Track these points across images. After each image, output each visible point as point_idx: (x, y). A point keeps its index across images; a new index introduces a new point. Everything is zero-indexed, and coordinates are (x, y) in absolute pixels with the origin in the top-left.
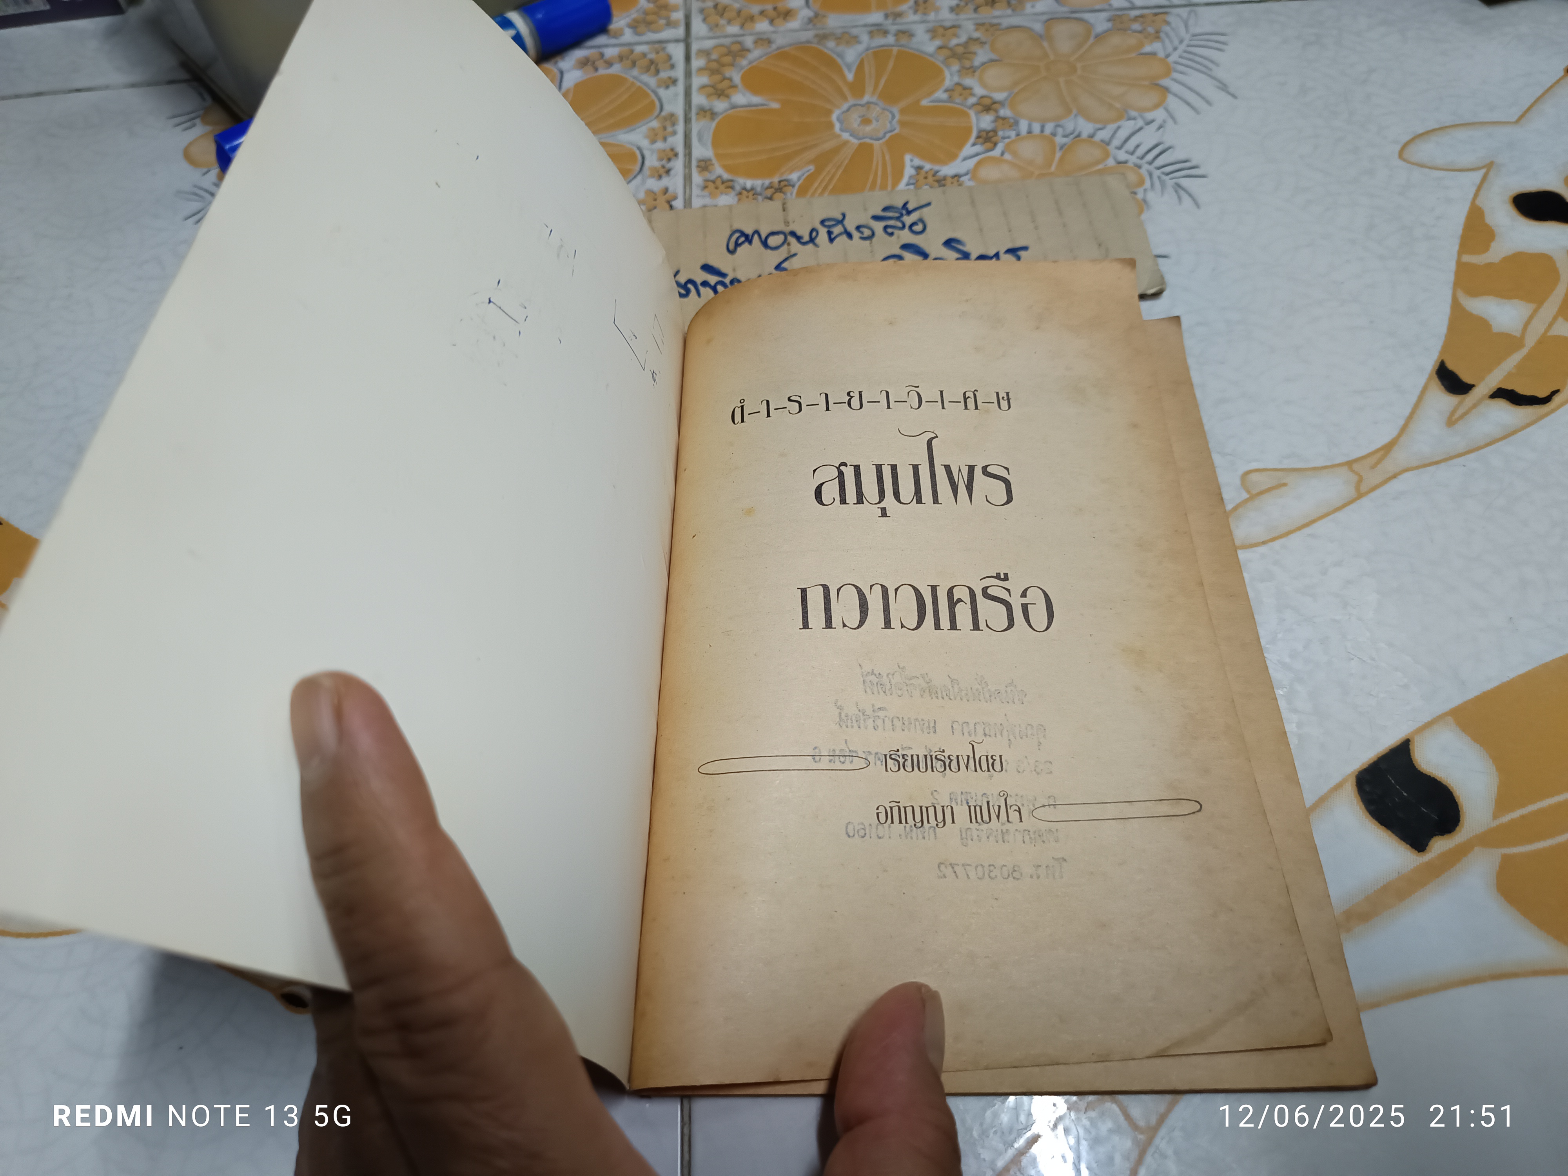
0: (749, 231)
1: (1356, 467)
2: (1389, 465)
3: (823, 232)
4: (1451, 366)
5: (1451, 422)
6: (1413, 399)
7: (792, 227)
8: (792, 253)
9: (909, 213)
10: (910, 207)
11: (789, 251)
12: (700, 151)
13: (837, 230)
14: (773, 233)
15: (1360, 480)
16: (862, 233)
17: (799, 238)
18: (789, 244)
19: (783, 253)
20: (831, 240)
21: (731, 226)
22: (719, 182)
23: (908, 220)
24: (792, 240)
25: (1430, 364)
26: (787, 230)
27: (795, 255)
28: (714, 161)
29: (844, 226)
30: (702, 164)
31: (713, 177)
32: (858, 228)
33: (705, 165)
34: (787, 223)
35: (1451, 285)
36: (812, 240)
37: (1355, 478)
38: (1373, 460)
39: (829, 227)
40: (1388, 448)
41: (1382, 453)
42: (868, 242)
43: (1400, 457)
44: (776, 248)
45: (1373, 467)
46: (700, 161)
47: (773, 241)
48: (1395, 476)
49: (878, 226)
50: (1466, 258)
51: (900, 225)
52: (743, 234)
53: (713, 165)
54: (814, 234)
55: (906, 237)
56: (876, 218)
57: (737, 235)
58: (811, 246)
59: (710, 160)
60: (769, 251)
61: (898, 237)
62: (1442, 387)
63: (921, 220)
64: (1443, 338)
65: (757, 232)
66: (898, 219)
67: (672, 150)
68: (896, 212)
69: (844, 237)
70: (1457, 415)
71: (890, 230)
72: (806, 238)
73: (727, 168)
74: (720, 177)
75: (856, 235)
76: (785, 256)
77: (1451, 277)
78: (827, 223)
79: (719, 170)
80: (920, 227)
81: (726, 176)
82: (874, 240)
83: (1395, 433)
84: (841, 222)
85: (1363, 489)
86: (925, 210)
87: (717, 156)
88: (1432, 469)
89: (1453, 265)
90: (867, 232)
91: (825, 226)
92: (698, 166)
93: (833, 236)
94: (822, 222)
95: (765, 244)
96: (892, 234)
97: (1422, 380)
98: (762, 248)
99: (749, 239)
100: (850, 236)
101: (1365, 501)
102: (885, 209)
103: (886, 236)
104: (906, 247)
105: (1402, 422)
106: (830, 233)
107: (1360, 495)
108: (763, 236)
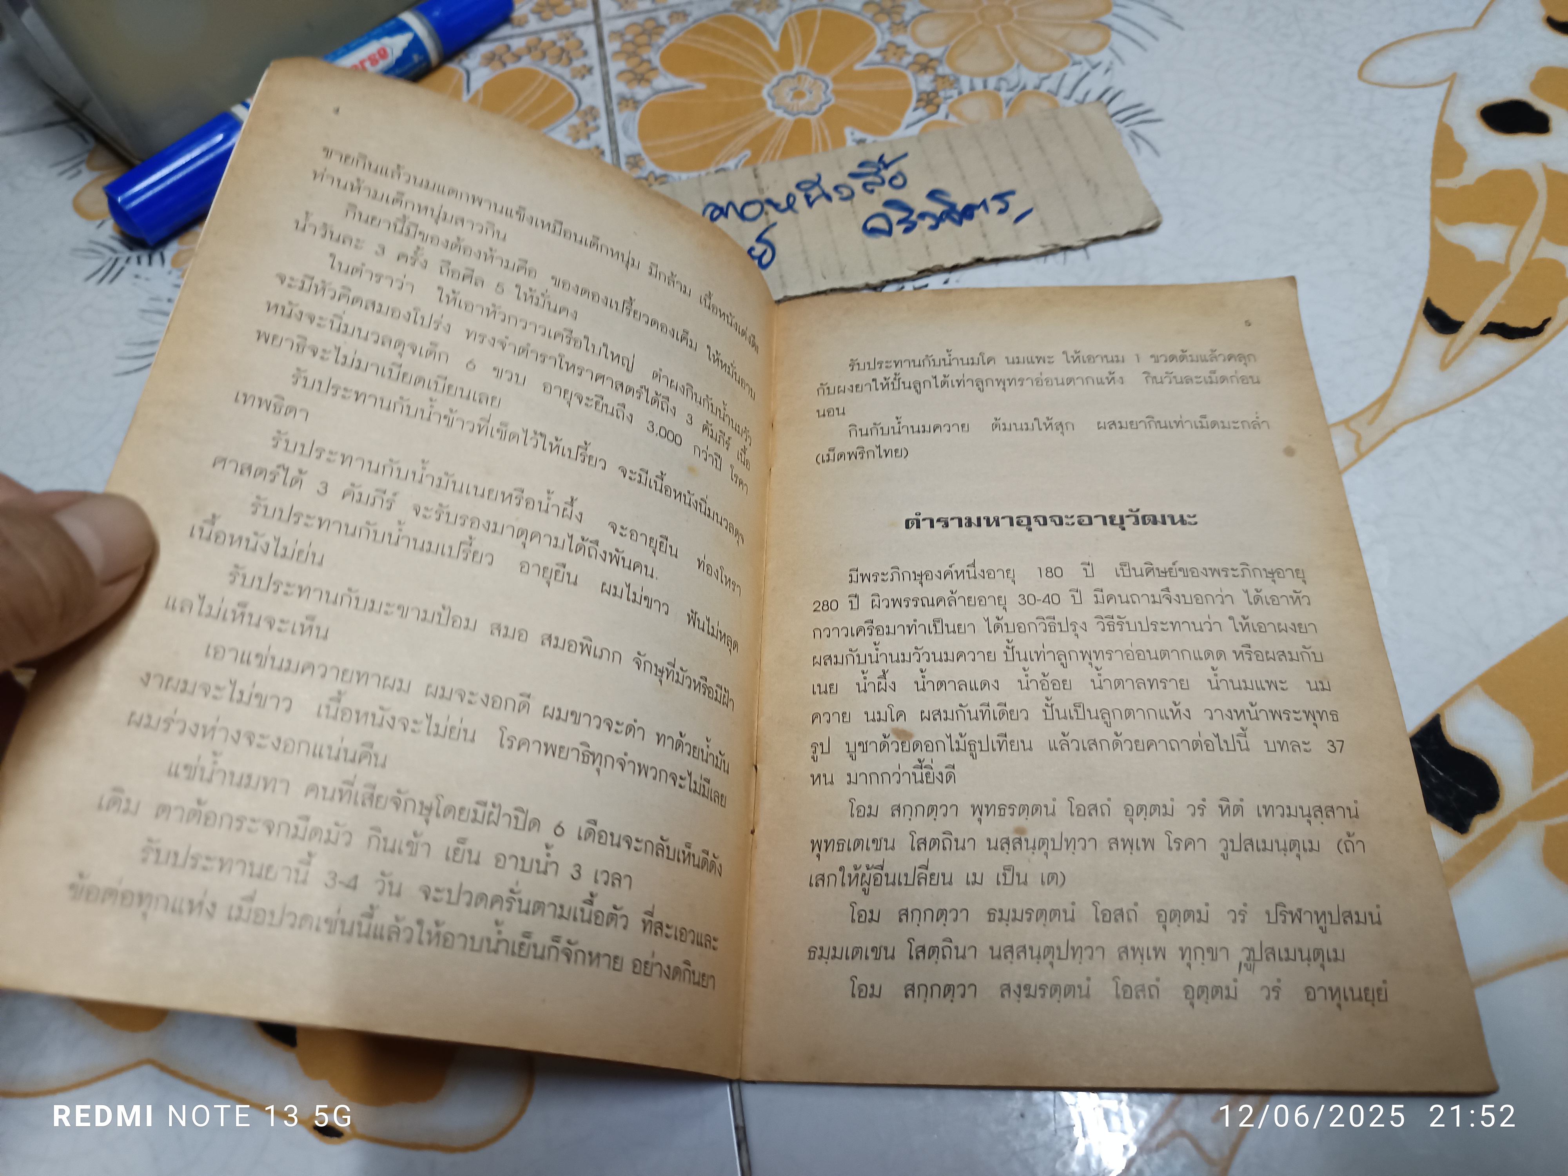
0: (723, 203)
1: (1353, 424)
2: (1387, 419)
3: (800, 196)
4: (1437, 303)
5: (1444, 365)
6: (1403, 344)
7: (768, 194)
8: (771, 222)
9: (886, 166)
10: (887, 159)
11: (768, 221)
12: (629, 145)
13: (815, 193)
14: (748, 203)
15: (1359, 438)
16: (841, 193)
17: (776, 206)
18: (767, 214)
19: (761, 224)
20: (810, 205)
21: (703, 200)
22: (652, 179)
23: (887, 174)
24: (769, 208)
25: (1416, 305)
26: (763, 198)
27: (774, 224)
28: (644, 155)
29: (821, 188)
30: (632, 160)
31: (645, 174)
32: (836, 188)
33: (635, 161)
34: (761, 191)
35: (1428, 214)
36: (790, 206)
37: (1353, 437)
38: (1370, 415)
39: (806, 190)
40: (1384, 400)
41: (1377, 407)
42: (848, 203)
43: (1397, 409)
44: (754, 219)
45: (1371, 423)
46: (628, 157)
47: (750, 212)
48: (1393, 431)
49: (857, 184)
50: (1441, 183)
51: (878, 180)
52: (717, 207)
53: (643, 159)
54: (791, 200)
55: (887, 192)
56: (853, 175)
57: (710, 209)
58: (789, 213)
59: (639, 155)
60: (747, 224)
61: (880, 194)
62: (1432, 328)
63: (900, 174)
64: (1426, 274)
65: (730, 203)
66: (876, 174)
67: (597, 147)
68: (873, 167)
69: (823, 200)
70: (1449, 357)
71: (869, 187)
72: (784, 205)
73: (659, 163)
74: (652, 172)
75: (835, 196)
76: (764, 227)
77: (1427, 206)
78: (803, 186)
79: (650, 166)
80: (900, 181)
81: (659, 171)
82: (855, 199)
83: (1388, 384)
84: (817, 183)
85: (1363, 448)
86: (903, 162)
87: (646, 149)
88: (1431, 418)
89: (1427, 193)
90: (846, 192)
91: (802, 190)
92: (627, 163)
93: (811, 200)
94: (798, 186)
95: (741, 215)
96: (872, 191)
97: (1409, 322)
98: (739, 221)
99: (724, 213)
100: (829, 198)
101: (1366, 462)
102: (861, 165)
103: (866, 194)
104: (888, 204)
105: (1394, 370)
106: (807, 197)
107: (1361, 456)
108: (739, 208)
